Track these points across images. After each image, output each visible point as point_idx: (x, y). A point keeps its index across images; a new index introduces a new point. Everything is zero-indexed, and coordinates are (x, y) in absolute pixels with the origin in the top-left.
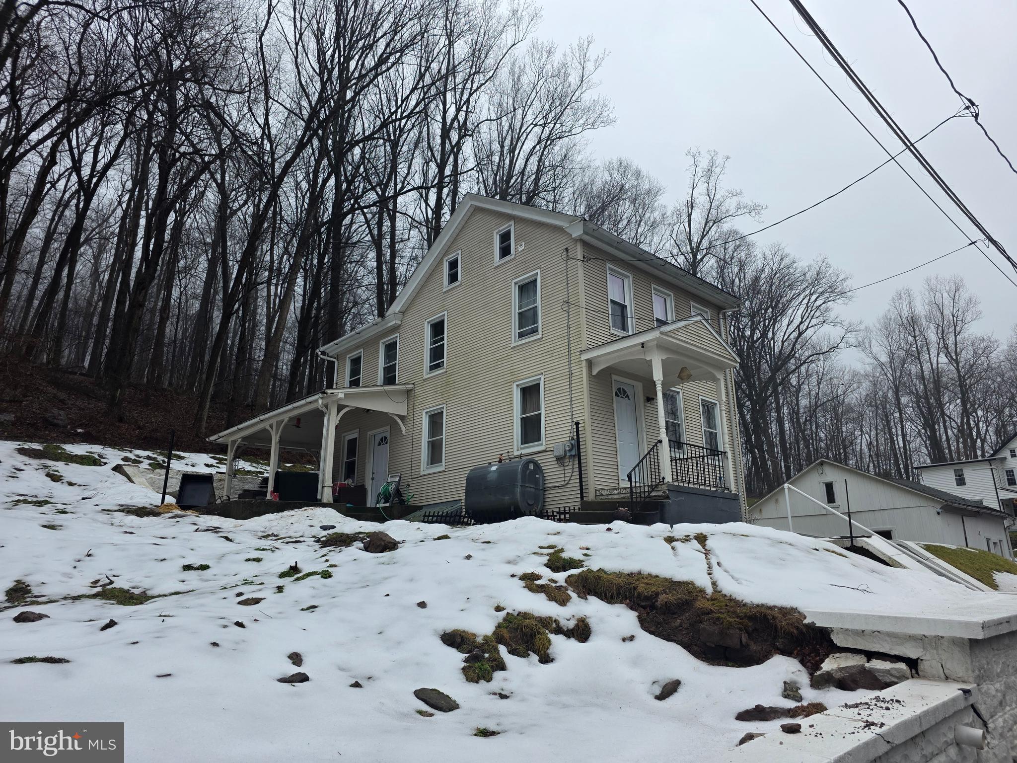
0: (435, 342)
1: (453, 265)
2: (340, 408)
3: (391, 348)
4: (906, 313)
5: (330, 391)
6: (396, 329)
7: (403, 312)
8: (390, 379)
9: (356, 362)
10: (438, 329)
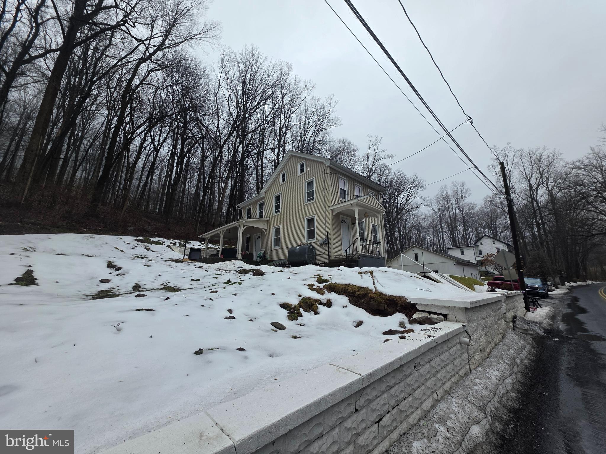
0: (277, 203)
1: (284, 175)
2: (244, 226)
3: (261, 205)
4: (444, 194)
5: (240, 220)
6: (263, 198)
7: (266, 193)
8: (261, 216)
9: (249, 210)
10: (278, 198)
